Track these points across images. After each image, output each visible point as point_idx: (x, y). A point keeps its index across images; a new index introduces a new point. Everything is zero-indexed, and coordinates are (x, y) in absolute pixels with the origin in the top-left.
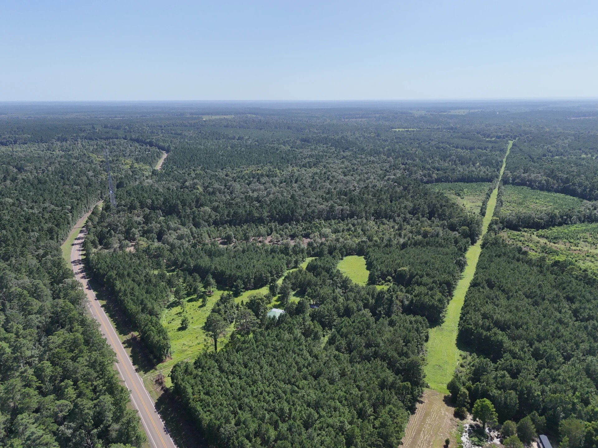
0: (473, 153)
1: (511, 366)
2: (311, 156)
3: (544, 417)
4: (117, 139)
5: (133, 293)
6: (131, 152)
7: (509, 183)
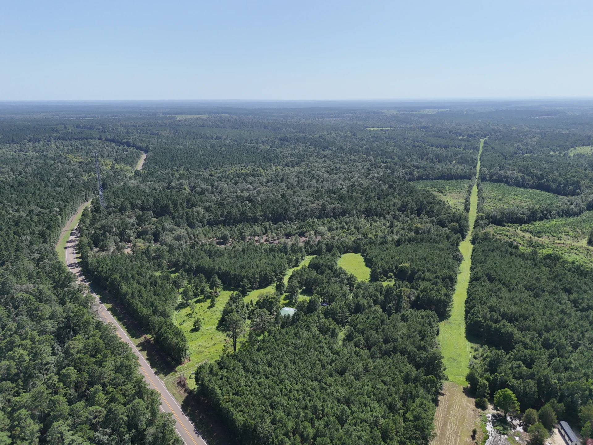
0: (448, 151)
1: (525, 356)
2: (292, 155)
3: (562, 404)
4: (92, 139)
5: (141, 296)
6: (109, 152)
7: (486, 180)
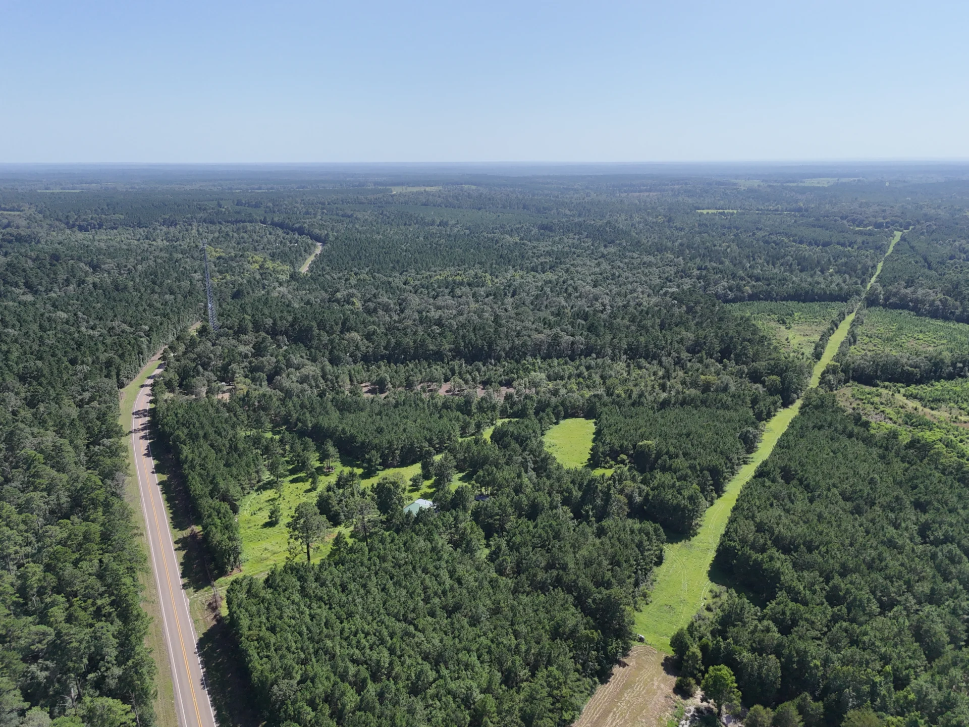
2: (549, 254)
3: (821, 704)
4: (251, 222)
5: (204, 465)
